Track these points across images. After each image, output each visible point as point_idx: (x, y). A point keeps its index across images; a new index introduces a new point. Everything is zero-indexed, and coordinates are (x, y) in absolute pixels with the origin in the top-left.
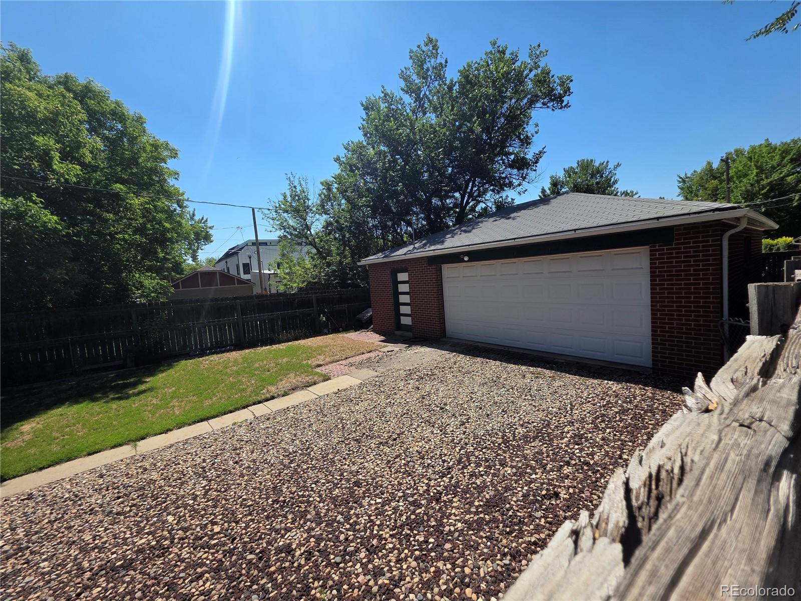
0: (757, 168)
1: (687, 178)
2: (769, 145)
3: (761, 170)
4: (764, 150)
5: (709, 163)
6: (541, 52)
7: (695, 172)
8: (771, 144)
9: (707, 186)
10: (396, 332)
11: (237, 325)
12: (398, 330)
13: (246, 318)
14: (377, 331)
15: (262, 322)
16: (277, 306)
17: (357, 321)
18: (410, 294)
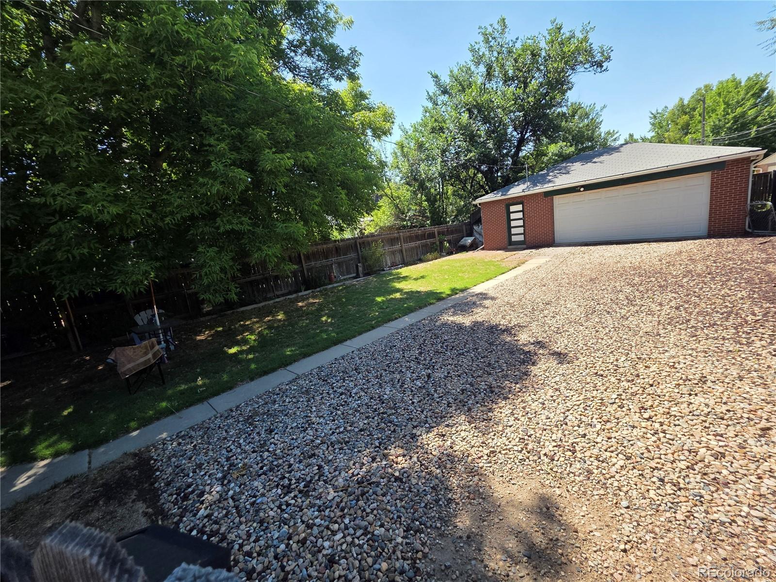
0: (725, 103)
1: (658, 113)
2: (734, 80)
3: (727, 104)
4: (730, 85)
5: (681, 99)
6: (591, 28)
7: (666, 107)
8: (736, 79)
9: (678, 121)
10: (509, 247)
11: (401, 251)
12: (510, 246)
13: (405, 246)
14: (490, 250)
15: (412, 248)
16: (418, 238)
17: (459, 247)
18: (523, 219)
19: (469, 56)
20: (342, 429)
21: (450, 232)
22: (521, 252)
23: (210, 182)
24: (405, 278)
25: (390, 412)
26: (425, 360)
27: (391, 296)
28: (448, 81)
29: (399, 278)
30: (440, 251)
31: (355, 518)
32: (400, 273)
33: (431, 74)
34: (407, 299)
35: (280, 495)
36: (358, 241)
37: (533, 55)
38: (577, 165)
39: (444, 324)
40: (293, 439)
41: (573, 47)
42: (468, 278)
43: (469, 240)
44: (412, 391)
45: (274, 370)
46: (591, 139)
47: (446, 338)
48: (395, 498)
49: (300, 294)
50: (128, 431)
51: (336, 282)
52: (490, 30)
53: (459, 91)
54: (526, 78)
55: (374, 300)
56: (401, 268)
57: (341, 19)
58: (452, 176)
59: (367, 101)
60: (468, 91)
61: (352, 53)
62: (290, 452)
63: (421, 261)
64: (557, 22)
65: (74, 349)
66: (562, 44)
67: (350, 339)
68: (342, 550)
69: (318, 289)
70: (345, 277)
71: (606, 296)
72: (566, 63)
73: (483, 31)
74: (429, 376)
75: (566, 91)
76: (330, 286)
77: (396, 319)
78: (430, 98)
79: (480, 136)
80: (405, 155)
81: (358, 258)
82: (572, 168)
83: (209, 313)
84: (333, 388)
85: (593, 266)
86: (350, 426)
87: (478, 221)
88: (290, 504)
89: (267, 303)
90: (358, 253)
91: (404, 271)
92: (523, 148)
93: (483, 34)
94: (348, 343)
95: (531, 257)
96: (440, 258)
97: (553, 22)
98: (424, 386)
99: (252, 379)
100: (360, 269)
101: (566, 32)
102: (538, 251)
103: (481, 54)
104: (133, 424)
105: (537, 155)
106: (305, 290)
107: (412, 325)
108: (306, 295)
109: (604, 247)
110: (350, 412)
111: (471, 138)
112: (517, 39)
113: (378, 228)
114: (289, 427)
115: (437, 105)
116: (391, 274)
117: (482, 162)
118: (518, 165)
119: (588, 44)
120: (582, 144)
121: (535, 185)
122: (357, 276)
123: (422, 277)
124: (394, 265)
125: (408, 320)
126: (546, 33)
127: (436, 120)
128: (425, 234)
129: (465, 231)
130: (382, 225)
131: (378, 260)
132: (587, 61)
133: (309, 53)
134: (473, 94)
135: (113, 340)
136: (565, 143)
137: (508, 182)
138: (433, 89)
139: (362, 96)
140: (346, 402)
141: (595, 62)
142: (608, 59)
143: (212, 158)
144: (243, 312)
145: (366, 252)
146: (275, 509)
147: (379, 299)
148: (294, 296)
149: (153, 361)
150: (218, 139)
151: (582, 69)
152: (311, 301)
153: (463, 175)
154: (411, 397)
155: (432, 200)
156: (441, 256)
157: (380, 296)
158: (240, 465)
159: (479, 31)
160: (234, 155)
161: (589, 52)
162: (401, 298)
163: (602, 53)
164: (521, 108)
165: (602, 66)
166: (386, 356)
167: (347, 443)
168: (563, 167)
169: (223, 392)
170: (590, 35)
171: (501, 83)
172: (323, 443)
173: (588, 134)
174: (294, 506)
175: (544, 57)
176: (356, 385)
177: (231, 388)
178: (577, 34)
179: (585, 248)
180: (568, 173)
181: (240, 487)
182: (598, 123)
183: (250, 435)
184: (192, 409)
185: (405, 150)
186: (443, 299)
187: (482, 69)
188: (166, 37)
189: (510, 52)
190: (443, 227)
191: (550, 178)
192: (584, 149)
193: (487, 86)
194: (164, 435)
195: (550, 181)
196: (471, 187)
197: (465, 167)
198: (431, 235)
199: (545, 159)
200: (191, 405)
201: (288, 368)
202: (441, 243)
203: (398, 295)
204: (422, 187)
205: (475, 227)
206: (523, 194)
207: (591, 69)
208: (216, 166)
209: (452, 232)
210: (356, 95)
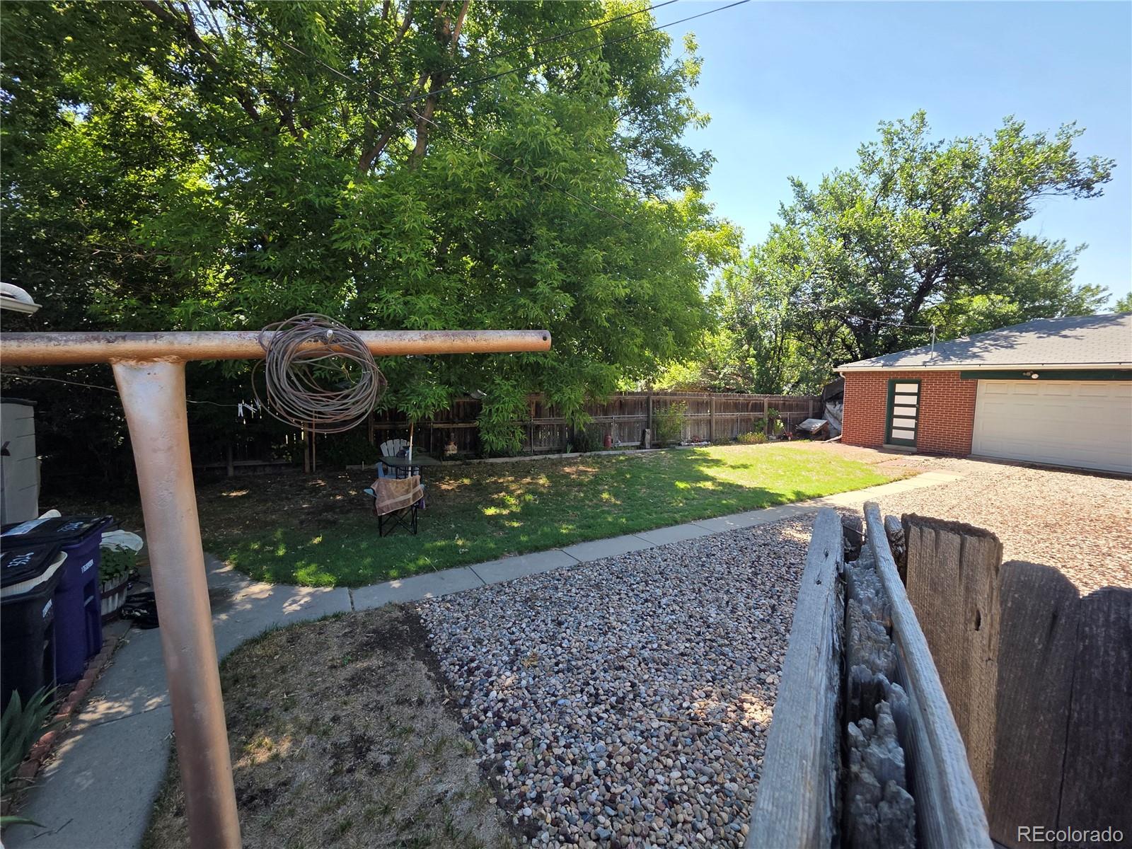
6: (1076, 131)
10: (886, 446)
11: (710, 422)
12: (887, 443)
13: (717, 416)
14: (850, 444)
15: (726, 421)
16: (737, 407)
17: (799, 431)
18: (918, 406)
19: (856, 161)
20: (655, 646)
21: (787, 406)
22: (908, 457)
23: (531, 304)
24: (717, 462)
25: (721, 641)
26: (763, 583)
27: (698, 485)
28: (816, 191)
29: (706, 461)
30: (769, 432)
31: (694, 760)
32: (707, 454)
33: (793, 181)
34: (722, 492)
35: (587, 704)
36: (652, 397)
37: (966, 166)
38: (1030, 337)
39: (787, 542)
40: (590, 640)
41: (1040, 158)
42: (818, 481)
43: (817, 424)
44: (750, 622)
45: (546, 548)
46: (1052, 295)
47: (793, 561)
48: (746, 752)
49: (564, 456)
50: (387, 578)
51: (613, 449)
52: (897, 127)
53: (834, 208)
54: (949, 197)
55: (673, 485)
56: (706, 446)
57: (695, 115)
58: (800, 325)
59: (706, 216)
60: (848, 211)
61: (703, 158)
62: (589, 655)
63: (736, 441)
64: (1014, 120)
65: (307, 469)
66: (1021, 152)
67: (645, 530)
68: (683, 792)
69: (588, 454)
70: (625, 444)
71: (1080, 557)
72: (1024, 181)
73: (885, 128)
74: (773, 608)
75: (1018, 221)
76: (604, 453)
77: (709, 517)
78: (784, 213)
79: (858, 276)
80: (732, 289)
81: (648, 422)
82: (1020, 340)
83: (452, 458)
84: (633, 590)
85: (1049, 504)
86: (667, 645)
87: (837, 398)
88: (602, 718)
89: (522, 458)
90: (648, 414)
91: (714, 452)
92: (926, 298)
93: (884, 132)
94: (643, 535)
95: (927, 469)
96: (767, 442)
97: (1006, 121)
98: (768, 620)
99: (521, 553)
100: (648, 437)
101: (1029, 135)
102: (939, 461)
103: (877, 159)
104: (393, 573)
105: (950, 312)
106: (571, 452)
107: (735, 531)
108: (572, 458)
109: (1069, 476)
110: (663, 627)
111: (844, 275)
112: (941, 142)
113: (673, 383)
114: (583, 625)
115: (794, 223)
116: (694, 453)
117: (853, 312)
118: (916, 323)
119: (1068, 154)
120: (1033, 302)
121: (947, 358)
122: (642, 446)
123: (745, 467)
124: (696, 440)
125: (728, 523)
126: (992, 136)
127: (789, 245)
128: (748, 404)
129: (811, 409)
130: (681, 379)
131: (674, 429)
132: (1064, 179)
133: (647, 155)
134: (856, 215)
135: (348, 467)
136: (1000, 297)
137: (894, 347)
138: (790, 200)
139: (702, 210)
140: (654, 612)
141: (1079, 181)
142: (1105, 177)
143: (538, 277)
144: (492, 464)
145: (661, 415)
146: (585, 717)
147: (681, 485)
148: (556, 456)
149: (412, 503)
150: (548, 256)
151: (1053, 191)
152: (581, 468)
153: (819, 327)
154: (750, 630)
155: (762, 358)
156: (769, 440)
157: (681, 481)
158: (529, 653)
159: (880, 127)
160: (560, 277)
161: (1071, 166)
162: (713, 490)
163: (1094, 169)
164: (935, 240)
165: (1090, 188)
166: (703, 566)
167: (665, 665)
168: (1002, 336)
169: (488, 560)
170: (1073, 141)
171: (903, 201)
172: (631, 655)
173: (1045, 287)
174: (607, 721)
175: (985, 170)
176: (664, 594)
177: (496, 558)
178: (1048, 139)
179: (1031, 472)
180: (1012, 347)
181: (534, 679)
182: (1067, 271)
183: (533, 621)
184: (453, 571)
185: (735, 280)
186: (781, 504)
187: (876, 179)
188: (534, 150)
189: (925, 160)
190: (776, 399)
191: (975, 350)
192: (1035, 311)
193: (880, 204)
194: (429, 595)
195: (975, 356)
196: (828, 345)
197: (826, 315)
198: (758, 407)
199: (962, 319)
200: (451, 567)
201: (565, 549)
202: (772, 421)
203: (709, 485)
204: (752, 336)
205: (829, 406)
206: (923, 368)
207: (1068, 191)
208: (542, 287)
209: (790, 408)
210: (694, 208)
